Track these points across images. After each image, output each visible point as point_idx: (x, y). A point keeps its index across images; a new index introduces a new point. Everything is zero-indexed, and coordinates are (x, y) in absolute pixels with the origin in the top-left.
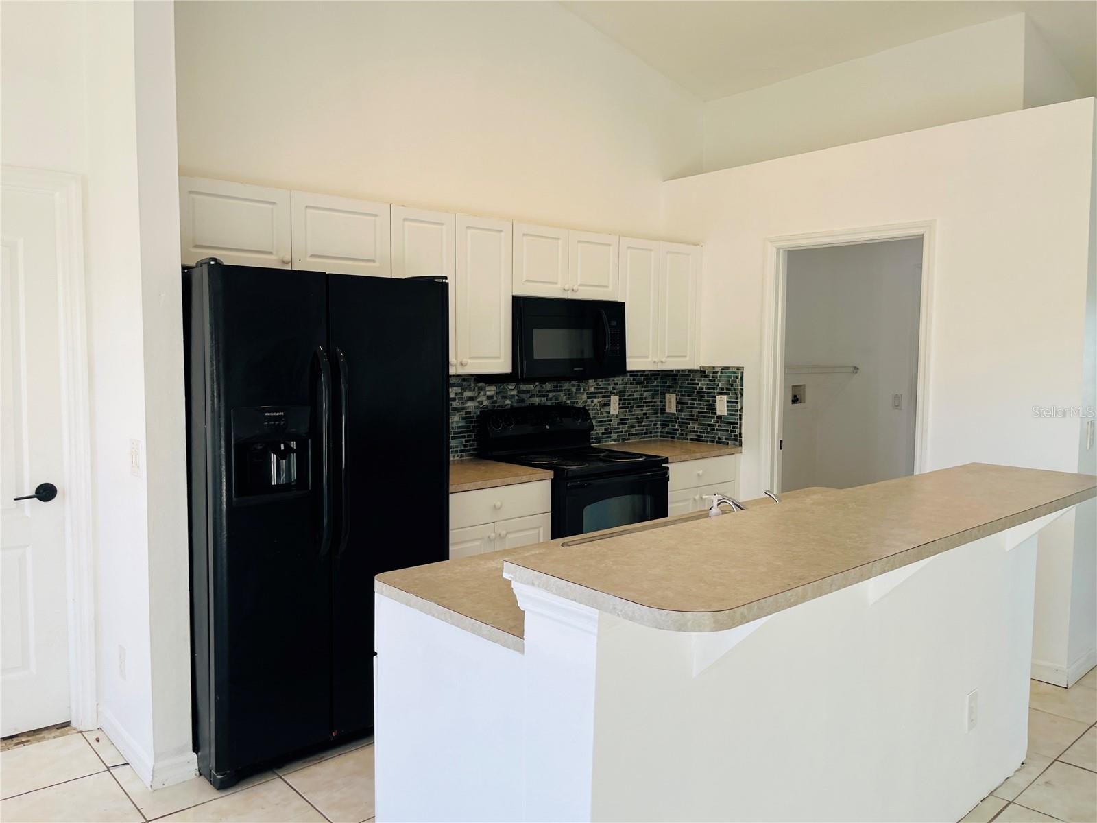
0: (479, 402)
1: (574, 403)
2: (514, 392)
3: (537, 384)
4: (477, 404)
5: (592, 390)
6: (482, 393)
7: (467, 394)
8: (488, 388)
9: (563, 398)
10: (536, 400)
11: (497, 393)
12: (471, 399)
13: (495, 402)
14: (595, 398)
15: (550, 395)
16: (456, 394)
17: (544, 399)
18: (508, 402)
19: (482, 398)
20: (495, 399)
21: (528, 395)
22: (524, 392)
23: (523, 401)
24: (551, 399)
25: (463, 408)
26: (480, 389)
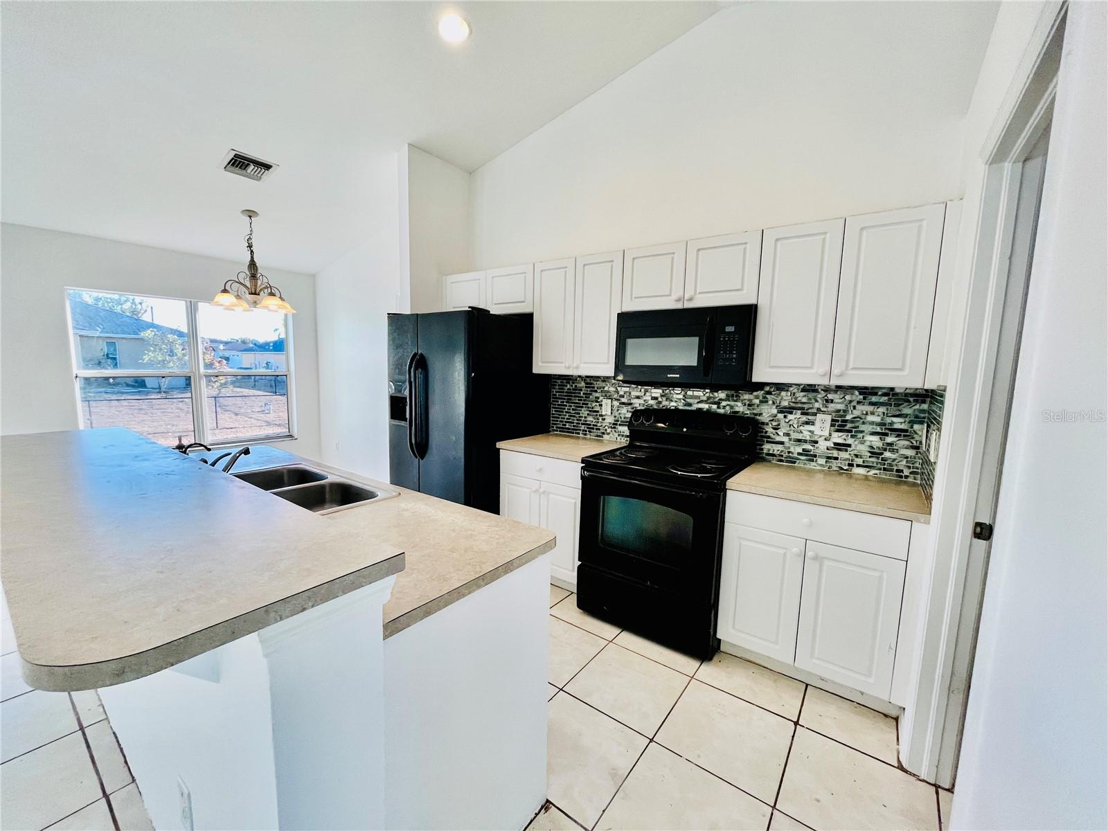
0: (645, 401)
1: (756, 415)
2: (681, 396)
3: (707, 391)
4: (643, 402)
5: (785, 404)
6: (648, 394)
7: (634, 393)
8: (654, 390)
9: (740, 407)
10: (705, 406)
11: (662, 396)
12: (638, 397)
13: (660, 403)
14: (791, 413)
15: (724, 403)
16: (625, 393)
17: (714, 407)
18: (673, 404)
19: (648, 397)
20: (660, 399)
21: (696, 401)
22: (692, 397)
23: (690, 405)
24: (724, 407)
25: (631, 404)
26: (646, 391)
